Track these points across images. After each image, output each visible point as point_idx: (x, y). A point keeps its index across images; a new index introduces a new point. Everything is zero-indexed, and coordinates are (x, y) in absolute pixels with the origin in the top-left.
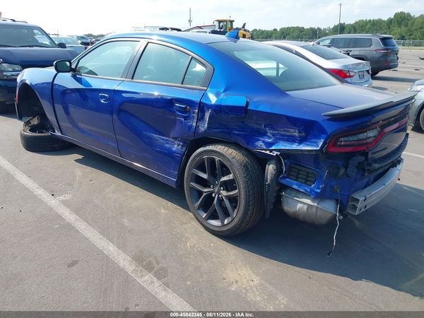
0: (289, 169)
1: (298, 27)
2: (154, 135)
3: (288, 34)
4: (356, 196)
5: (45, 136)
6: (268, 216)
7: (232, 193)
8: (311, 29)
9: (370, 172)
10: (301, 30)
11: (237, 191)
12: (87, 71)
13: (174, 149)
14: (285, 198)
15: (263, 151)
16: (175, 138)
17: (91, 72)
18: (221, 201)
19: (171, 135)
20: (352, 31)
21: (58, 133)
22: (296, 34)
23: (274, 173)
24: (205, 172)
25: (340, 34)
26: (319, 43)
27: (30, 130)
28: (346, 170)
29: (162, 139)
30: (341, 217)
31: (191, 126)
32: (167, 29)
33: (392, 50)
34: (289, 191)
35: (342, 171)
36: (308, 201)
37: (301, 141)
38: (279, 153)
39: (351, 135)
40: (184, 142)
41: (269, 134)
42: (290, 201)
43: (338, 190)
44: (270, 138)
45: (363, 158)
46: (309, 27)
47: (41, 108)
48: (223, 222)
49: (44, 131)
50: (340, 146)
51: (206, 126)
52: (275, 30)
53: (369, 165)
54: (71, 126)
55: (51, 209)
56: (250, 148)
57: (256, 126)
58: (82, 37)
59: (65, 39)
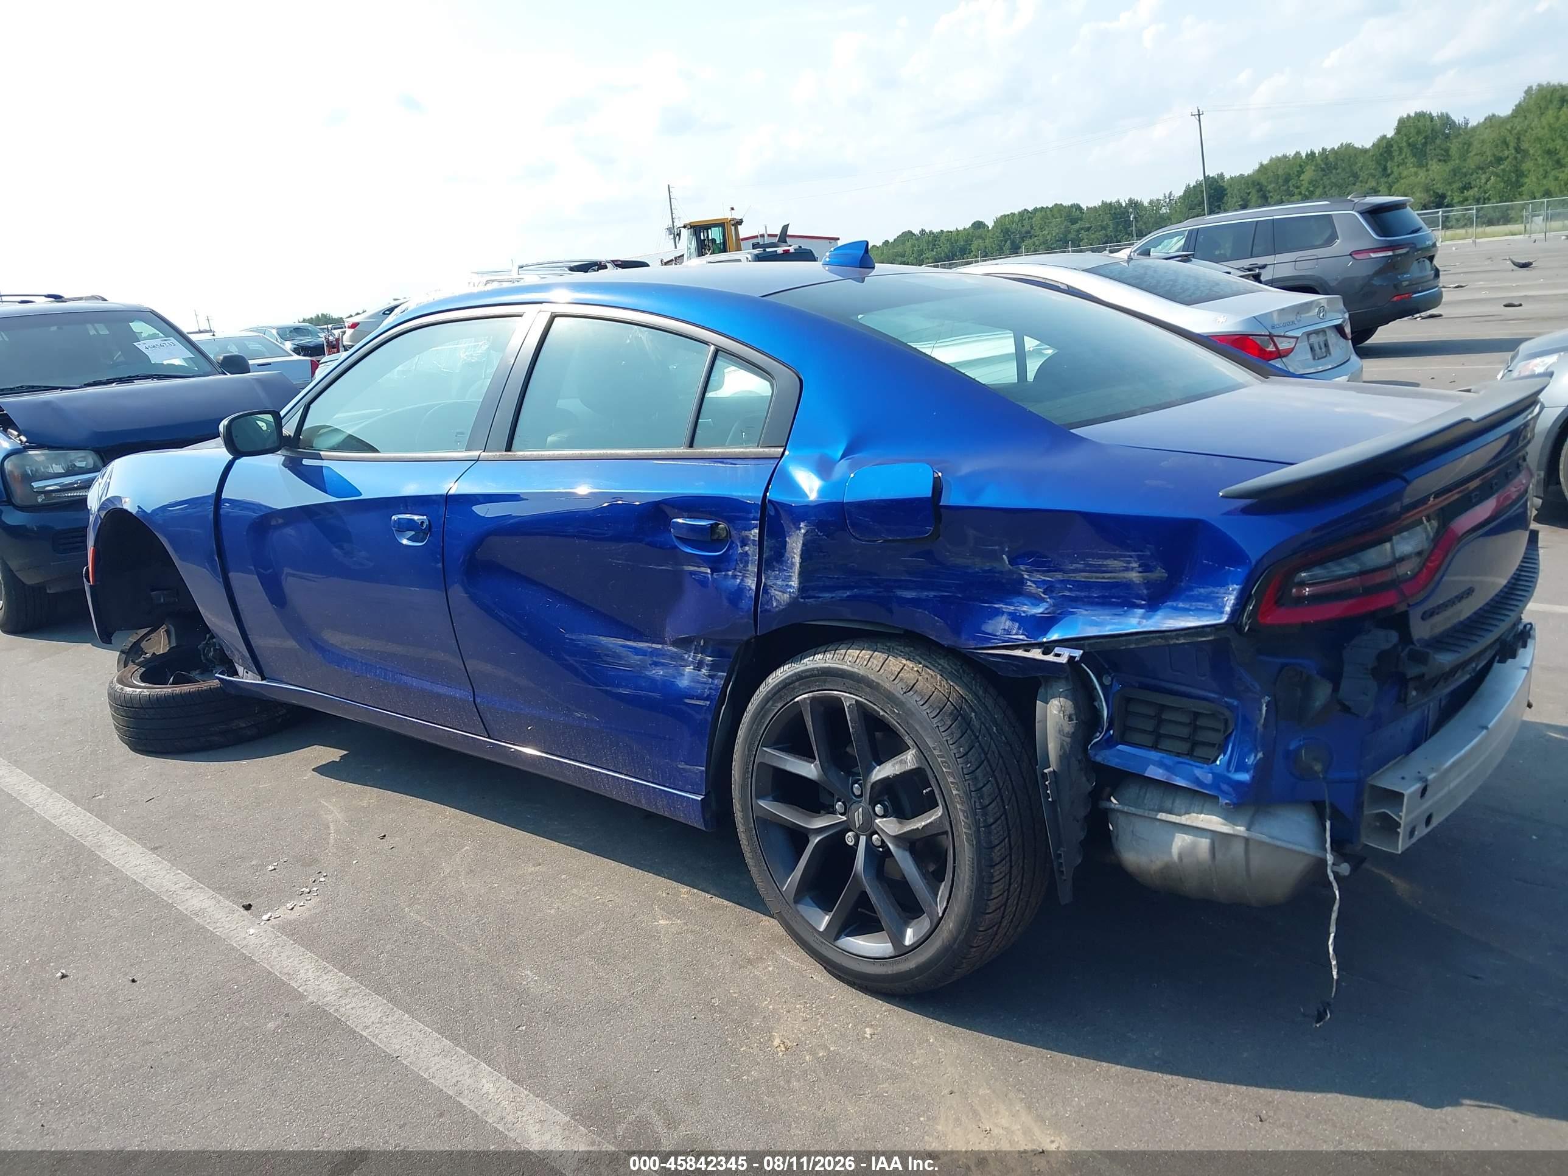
0: (1123, 707)
1: (1058, 208)
2: (604, 640)
3: (1028, 235)
4: (1388, 781)
5: (199, 693)
6: (1065, 895)
7: (919, 823)
8: (1107, 207)
9: (1426, 685)
10: (1072, 215)
11: (939, 812)
12: (337, 439)
13: (684, 683)
14: (1122, 820)
15: (1019, 653)
16: (684, 643)
17: (354, 444)
18: (879, 857)
19: (669, 633)
20: (1254, 197)
21: (247, 677)
22: (1055, 230)
23: (1068, 728)
24: (807, 754)
25: (1211, 212)
26: (1147, 253)
27: (143, 678)
28: (1336, 689)
29: (637, 652)
30: (1345, 869)
31: (741, 590)
32: (601, 266)
33: (1413, 246)
34: (1132, 791)
35: (1322, 693)
36: (1212, 821)
37: (1155, 598)
38: (1077, 653)
39: (1336, 557)
40: (718, 653)
41: (1030, 587)
42: (1142, 828)
43: (1318, 767)
44: (1037, 600)
45: (1394, 637)
46: (1095, 202)
47: (180, 589)
48: (897, 939)
49: (194, 674)
50: (1301, 599)
51: (795, 583)
52: (979, 225)
53: (1419, 658)
54: (291, 644)
55: (247, 961)
56: (967, 644)
57: (979, 565)
58: (297, 330)
59: (238, 341)
